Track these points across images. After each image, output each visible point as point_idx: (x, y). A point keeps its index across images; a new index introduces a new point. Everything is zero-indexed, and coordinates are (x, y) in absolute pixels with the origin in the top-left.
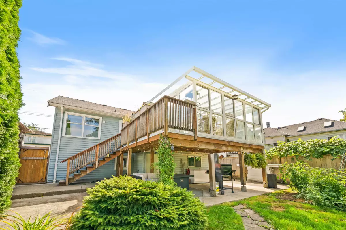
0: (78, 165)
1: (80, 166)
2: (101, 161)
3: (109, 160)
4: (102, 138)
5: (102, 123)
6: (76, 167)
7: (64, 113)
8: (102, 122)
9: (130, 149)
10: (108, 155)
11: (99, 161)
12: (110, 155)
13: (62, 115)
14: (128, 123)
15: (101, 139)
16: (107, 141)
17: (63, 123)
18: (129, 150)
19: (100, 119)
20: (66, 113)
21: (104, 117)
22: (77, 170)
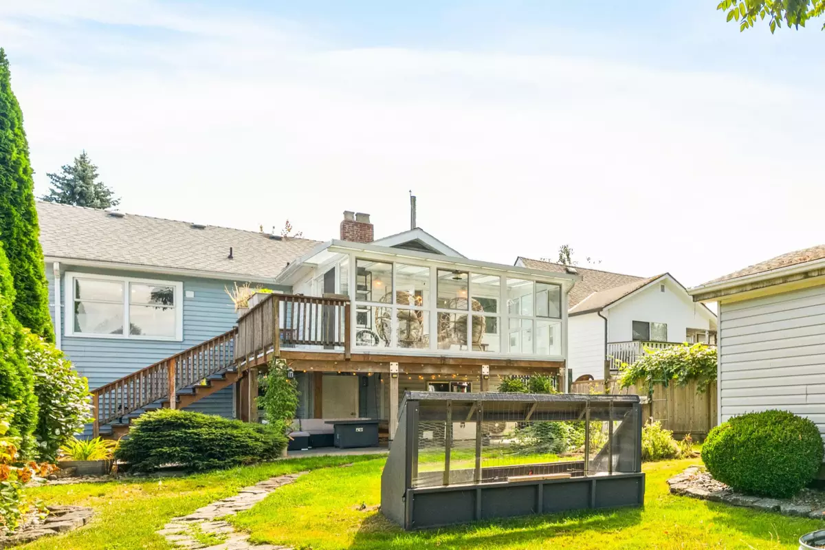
0: (121, 406)
1: (126, 408)
2: (183, 395)
3: (206, 394)
4: (187, 337)
5: (185, 299)
6: (117, 410)
7: (62, 277)
8: (184, 295)
9: (252, 369)
10: (205, 380)
11: (178, 396)
12: (209, 382)
13: (57, 281)
14: (246, 311)
15: (184, 340)
16: (197, 349)
17: (62, 302)
18: (251, 371)
19: (178, 288)
20: (69, 277)
21: (189, 280)
22: (120, 416)
